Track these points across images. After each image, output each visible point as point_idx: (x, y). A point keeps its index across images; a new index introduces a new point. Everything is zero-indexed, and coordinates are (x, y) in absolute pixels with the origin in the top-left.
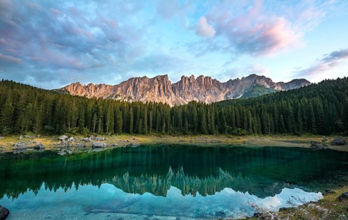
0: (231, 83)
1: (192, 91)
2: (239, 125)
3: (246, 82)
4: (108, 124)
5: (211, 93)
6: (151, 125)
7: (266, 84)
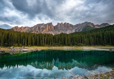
0: (77, 25)
1: (62, 29)
2: (80, 42)
3: (83, 25)
4: (29, 42)
5: (69, 29)
6: (46, 43)
7: (91, 25)
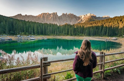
1: (66, 20)
4: (35, 31)
5: (73, 20)
6: (51, 32)
